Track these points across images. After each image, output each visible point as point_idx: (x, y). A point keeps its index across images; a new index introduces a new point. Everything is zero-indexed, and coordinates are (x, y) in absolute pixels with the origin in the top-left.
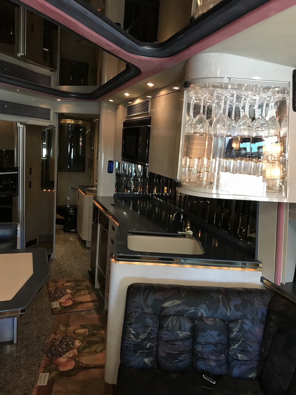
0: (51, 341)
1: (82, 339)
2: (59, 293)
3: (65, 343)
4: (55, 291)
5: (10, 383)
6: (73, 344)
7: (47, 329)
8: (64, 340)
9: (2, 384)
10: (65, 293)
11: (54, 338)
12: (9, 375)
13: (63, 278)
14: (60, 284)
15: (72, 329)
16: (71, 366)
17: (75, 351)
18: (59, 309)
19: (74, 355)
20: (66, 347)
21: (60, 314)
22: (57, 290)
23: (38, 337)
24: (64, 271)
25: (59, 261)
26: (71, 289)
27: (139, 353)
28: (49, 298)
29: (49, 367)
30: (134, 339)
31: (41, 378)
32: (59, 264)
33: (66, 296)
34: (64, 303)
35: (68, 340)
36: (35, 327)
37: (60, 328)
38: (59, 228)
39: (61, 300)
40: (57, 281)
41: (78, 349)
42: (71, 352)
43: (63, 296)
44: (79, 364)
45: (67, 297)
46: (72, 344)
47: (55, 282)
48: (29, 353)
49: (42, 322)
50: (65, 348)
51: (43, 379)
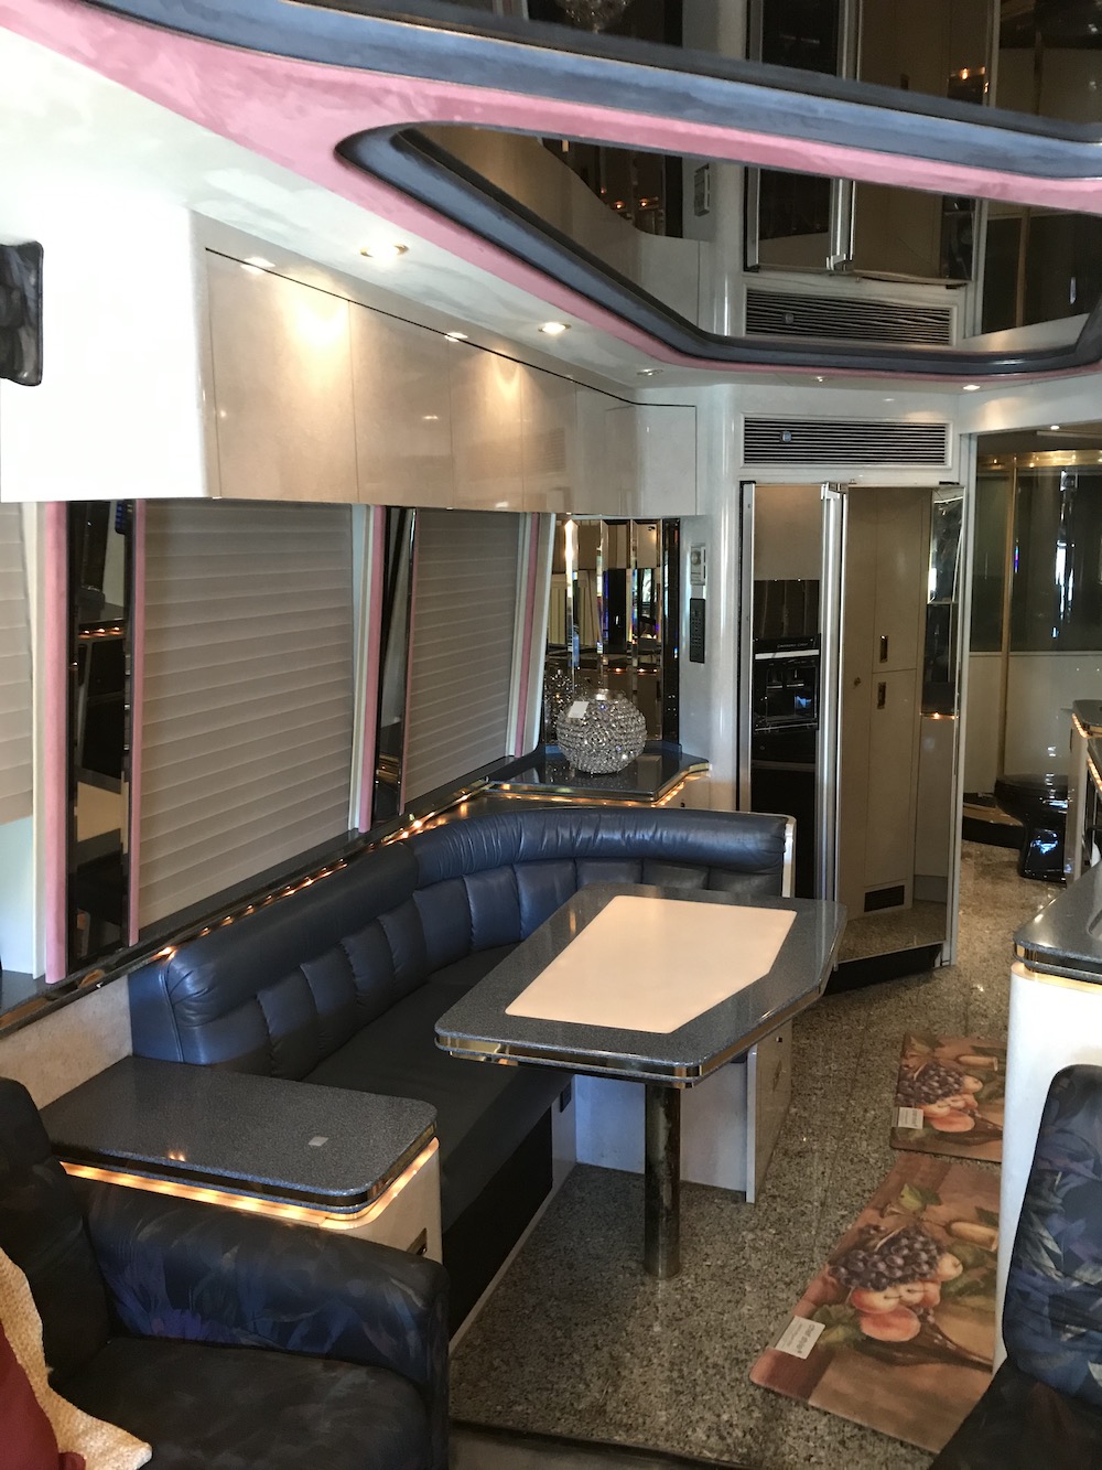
0: (861, 1231)
1: (970, 1259)
2: (936, 1084)
3: (906, 1252)
4: (924, 1073)
5: (702, 1311)
6: (932, 1263)
7: (858, 1190)
8: (904, 1242)
9: (680, 1306)
10: (956, 1086)
11: (874, 1223)
12: (707, 1288)
13: (966, 1034)
14: (947, 1052)
15: (942, 1212)
16: (904, 1330)
17: (933, 1290)
18: (917, 1135)
19: (925, 1302)
20: (905, 1264)
21: (917, 1152)
22: (932, 1072)
23: (822, 1204)
24: (975, 1014)
25: (968, 974)
26: (984, 1078)
27: (1069, 1335)
28: (898, 1092)
29: (830, 1305)
30: (1055, 1275)
31: (796, 1333)
32: (965, 986)
33: (958, 1097)
34: (942, 1119)
35: (917, 1246)
36: (823, 1173)
37: (902, 1197)
38: (1006, 859)
39: (934, 1109)
40: (941, 1041)
41: (944, 1285)
42: (917, 1287)
43: (946, 1095)
44: (937, 1338)
45: (960, 1104)
46: (927, 1263)
47: (934, 1043)
48: (782, 1245)
49: (852, 1161)
50: (900, 1268)
51: (801, 1338)
